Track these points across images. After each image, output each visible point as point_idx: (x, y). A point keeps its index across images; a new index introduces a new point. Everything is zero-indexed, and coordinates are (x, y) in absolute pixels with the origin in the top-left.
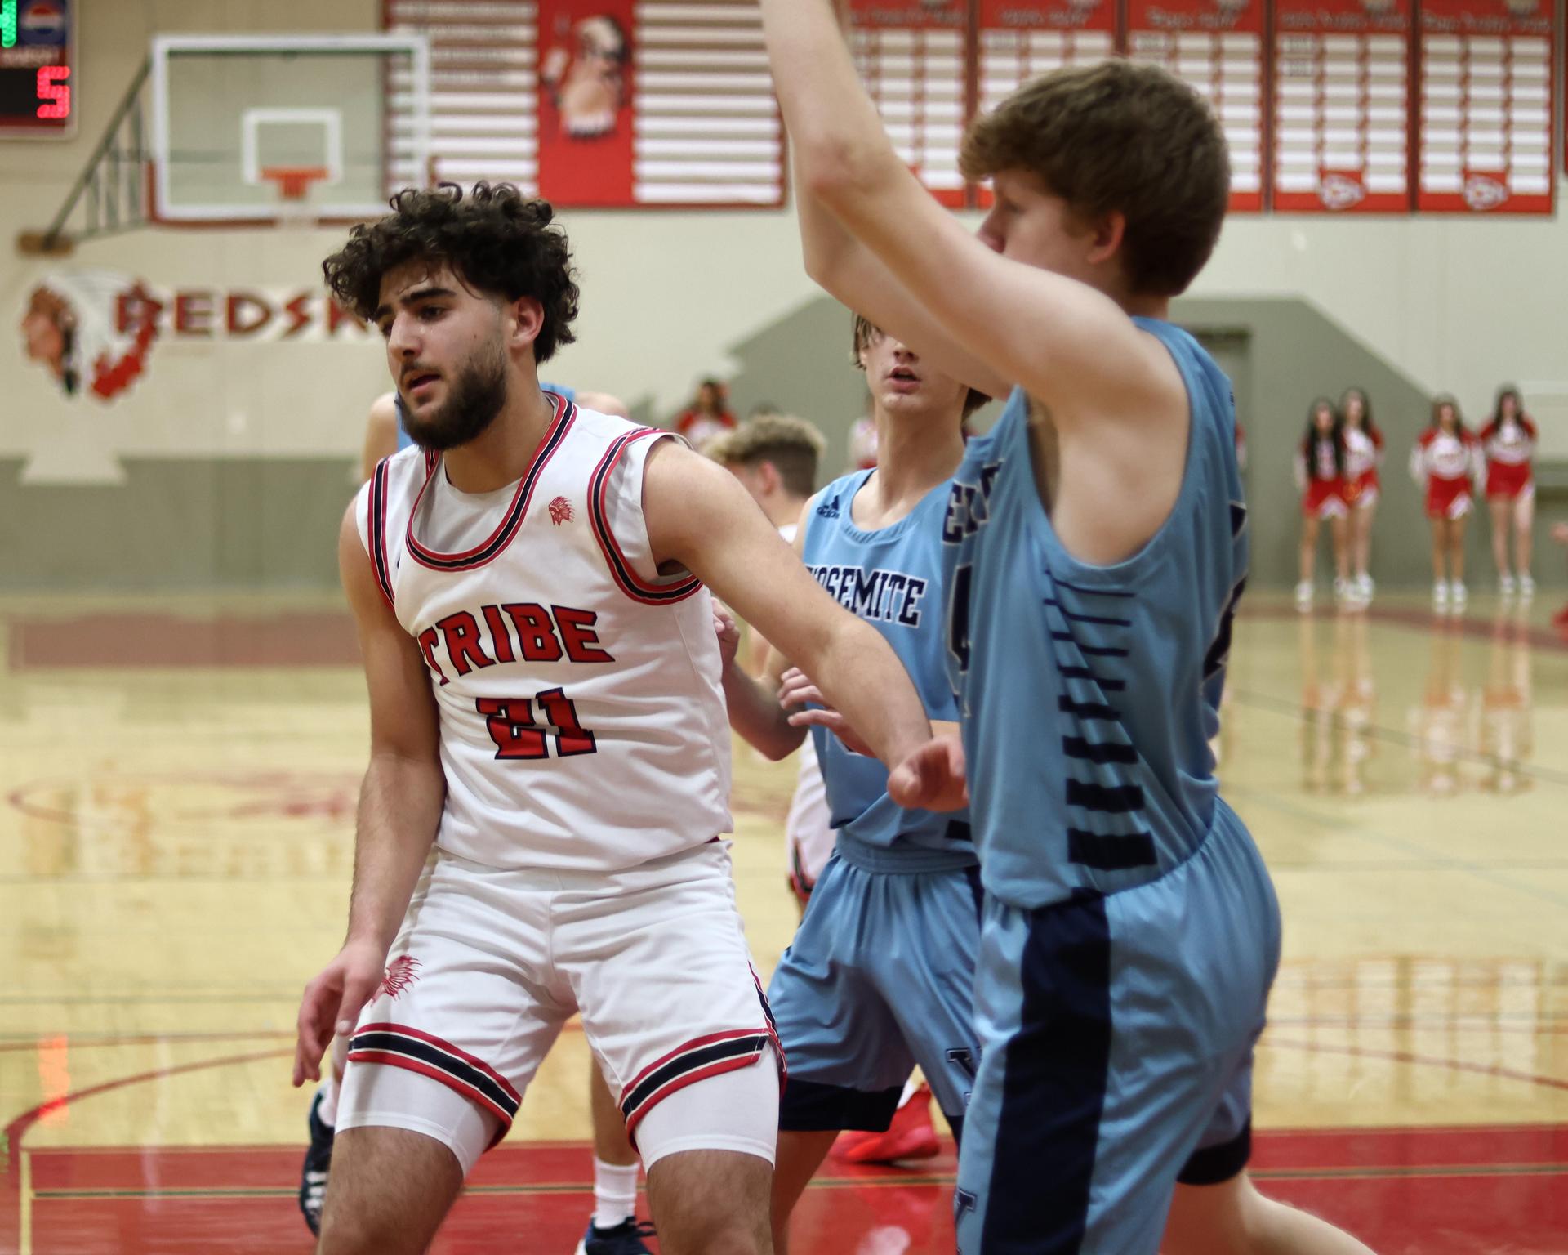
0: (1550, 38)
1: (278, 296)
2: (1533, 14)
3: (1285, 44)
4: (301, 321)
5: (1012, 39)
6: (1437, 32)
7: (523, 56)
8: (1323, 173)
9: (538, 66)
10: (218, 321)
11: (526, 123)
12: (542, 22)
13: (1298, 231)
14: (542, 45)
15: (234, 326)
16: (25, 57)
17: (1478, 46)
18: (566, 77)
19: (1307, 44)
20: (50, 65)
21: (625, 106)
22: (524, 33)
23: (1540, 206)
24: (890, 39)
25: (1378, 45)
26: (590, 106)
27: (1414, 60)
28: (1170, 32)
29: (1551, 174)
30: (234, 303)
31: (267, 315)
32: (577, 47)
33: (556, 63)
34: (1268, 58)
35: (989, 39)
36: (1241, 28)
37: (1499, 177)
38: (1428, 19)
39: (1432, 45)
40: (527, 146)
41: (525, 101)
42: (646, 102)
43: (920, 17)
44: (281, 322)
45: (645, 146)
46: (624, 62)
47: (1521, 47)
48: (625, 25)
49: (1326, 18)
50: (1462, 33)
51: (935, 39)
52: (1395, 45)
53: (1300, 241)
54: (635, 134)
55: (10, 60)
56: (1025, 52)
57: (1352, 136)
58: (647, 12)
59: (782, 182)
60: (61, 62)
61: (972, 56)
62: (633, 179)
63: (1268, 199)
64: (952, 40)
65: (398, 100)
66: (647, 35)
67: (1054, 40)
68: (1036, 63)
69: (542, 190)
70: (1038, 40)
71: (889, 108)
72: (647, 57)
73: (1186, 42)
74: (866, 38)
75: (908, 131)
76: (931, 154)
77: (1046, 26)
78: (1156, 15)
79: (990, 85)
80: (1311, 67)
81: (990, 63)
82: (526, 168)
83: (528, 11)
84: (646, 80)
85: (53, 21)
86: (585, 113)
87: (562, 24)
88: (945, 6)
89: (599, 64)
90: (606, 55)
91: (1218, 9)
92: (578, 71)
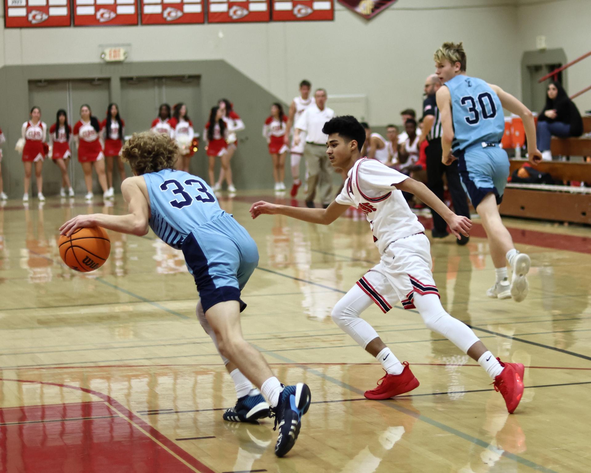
13: (220, 30)
23: (328, 16)
29: (332, 1)
37: (309, 3)
53: (221, 35)
63: (206, 16)
76: (53, 0)
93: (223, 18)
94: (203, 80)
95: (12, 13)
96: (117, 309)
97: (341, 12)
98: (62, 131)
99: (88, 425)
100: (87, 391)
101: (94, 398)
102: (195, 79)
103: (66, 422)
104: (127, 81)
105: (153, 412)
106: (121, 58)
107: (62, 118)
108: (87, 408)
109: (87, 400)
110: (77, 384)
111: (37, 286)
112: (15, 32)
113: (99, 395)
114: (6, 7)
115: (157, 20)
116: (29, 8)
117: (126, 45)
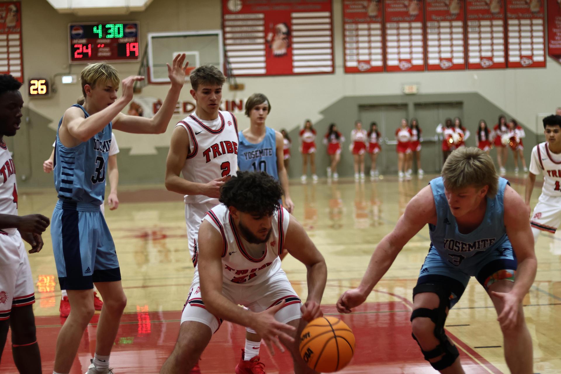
0: (543, 19)
2: (538, 12)
3: (470, 23)
5: (395, 25)
6: (512, 18)
7: (261, 35)
8: (482, 58)
9: (265, 37)
10: (181, 110)
11: (262, 53)
12: (266, 25)
13: (475, 74)
14: (266, 32)
15: (186, 111)
16: (126, 40)
17: (523, 22)
18: (273, 40)
19: (476, 23)
20: (133, 43)
21: (289, 47)
22: (261, 28)
23: (542, 65)
24: (361, 26)
25: (495, 22)
26: (280, 48)
27: (506, 26)
28: (438, 21)
29: (545, 56)
31: (194, 107)
32: (276, 32)
33: (270, 36)
34: (465, 27)
35: (388, 25)
36: (457, 19)
37: (530, 57)
38: (509, 15)
39: (510, 22)
40: (263, 59)
41: (262, 47)
42: (295, 46)
43: (368, 19)
45: (295, 58)
46: (289, 35)
47: (535, 22)
48: (288, 25)
49: (481, 16)
50: (519, 18)
51: (373, 26)
52: (500, 22)
53: (476, 77)
54: (292, 55)
55: (122, 41)
56: (398, 28)
57: (489, 48)
58: (294, 21)
59: (333, 66)
60: (136, 41)
61: (384, 30)
62: (292, 67)
63: (467, 66)
64: (378, 26)
65: (228, 48)
66: (295, 27)
67: (406, 25)
68: (402, 31)
69: (267, 71)
70: (402, 25)
71: (361, 45)
72: (295, 34)
73: (443, 24)
74: (354, 26)
75: (366, 51)
76: (373, 57)
77: (404, 21)
78: (434, 17)
79: (389, 38)
80: (477, 29)
81: (389, 32)
82: (263, 65)
83: (261, 22)
84: (295, 40)
85: (133, 30)
86: (278, 49)
87: (271, 26)
88: (376, 17)
89: (282, 36)
90: (284, 33)
91: (451, 15)
92: (276, 38)
93: (477, 67)
95: (350, 64)
97: (551, 63)
98: (374, 135)
99: (392, 316)
100: (392, 294)
101: (396, 299)
102: (459, 104)
103: (380, 314)
104: (418, 106)
106: (414, 91)
107: (374, 128)
108: (392, 305)
109: (392, 300)
110: (385, 290)
111: (363, 230)
112: (350, 76)
113: (399, 297)
114: (345, 61)
115: (437, 68)
116: (359, 61)
117: (418, 84)
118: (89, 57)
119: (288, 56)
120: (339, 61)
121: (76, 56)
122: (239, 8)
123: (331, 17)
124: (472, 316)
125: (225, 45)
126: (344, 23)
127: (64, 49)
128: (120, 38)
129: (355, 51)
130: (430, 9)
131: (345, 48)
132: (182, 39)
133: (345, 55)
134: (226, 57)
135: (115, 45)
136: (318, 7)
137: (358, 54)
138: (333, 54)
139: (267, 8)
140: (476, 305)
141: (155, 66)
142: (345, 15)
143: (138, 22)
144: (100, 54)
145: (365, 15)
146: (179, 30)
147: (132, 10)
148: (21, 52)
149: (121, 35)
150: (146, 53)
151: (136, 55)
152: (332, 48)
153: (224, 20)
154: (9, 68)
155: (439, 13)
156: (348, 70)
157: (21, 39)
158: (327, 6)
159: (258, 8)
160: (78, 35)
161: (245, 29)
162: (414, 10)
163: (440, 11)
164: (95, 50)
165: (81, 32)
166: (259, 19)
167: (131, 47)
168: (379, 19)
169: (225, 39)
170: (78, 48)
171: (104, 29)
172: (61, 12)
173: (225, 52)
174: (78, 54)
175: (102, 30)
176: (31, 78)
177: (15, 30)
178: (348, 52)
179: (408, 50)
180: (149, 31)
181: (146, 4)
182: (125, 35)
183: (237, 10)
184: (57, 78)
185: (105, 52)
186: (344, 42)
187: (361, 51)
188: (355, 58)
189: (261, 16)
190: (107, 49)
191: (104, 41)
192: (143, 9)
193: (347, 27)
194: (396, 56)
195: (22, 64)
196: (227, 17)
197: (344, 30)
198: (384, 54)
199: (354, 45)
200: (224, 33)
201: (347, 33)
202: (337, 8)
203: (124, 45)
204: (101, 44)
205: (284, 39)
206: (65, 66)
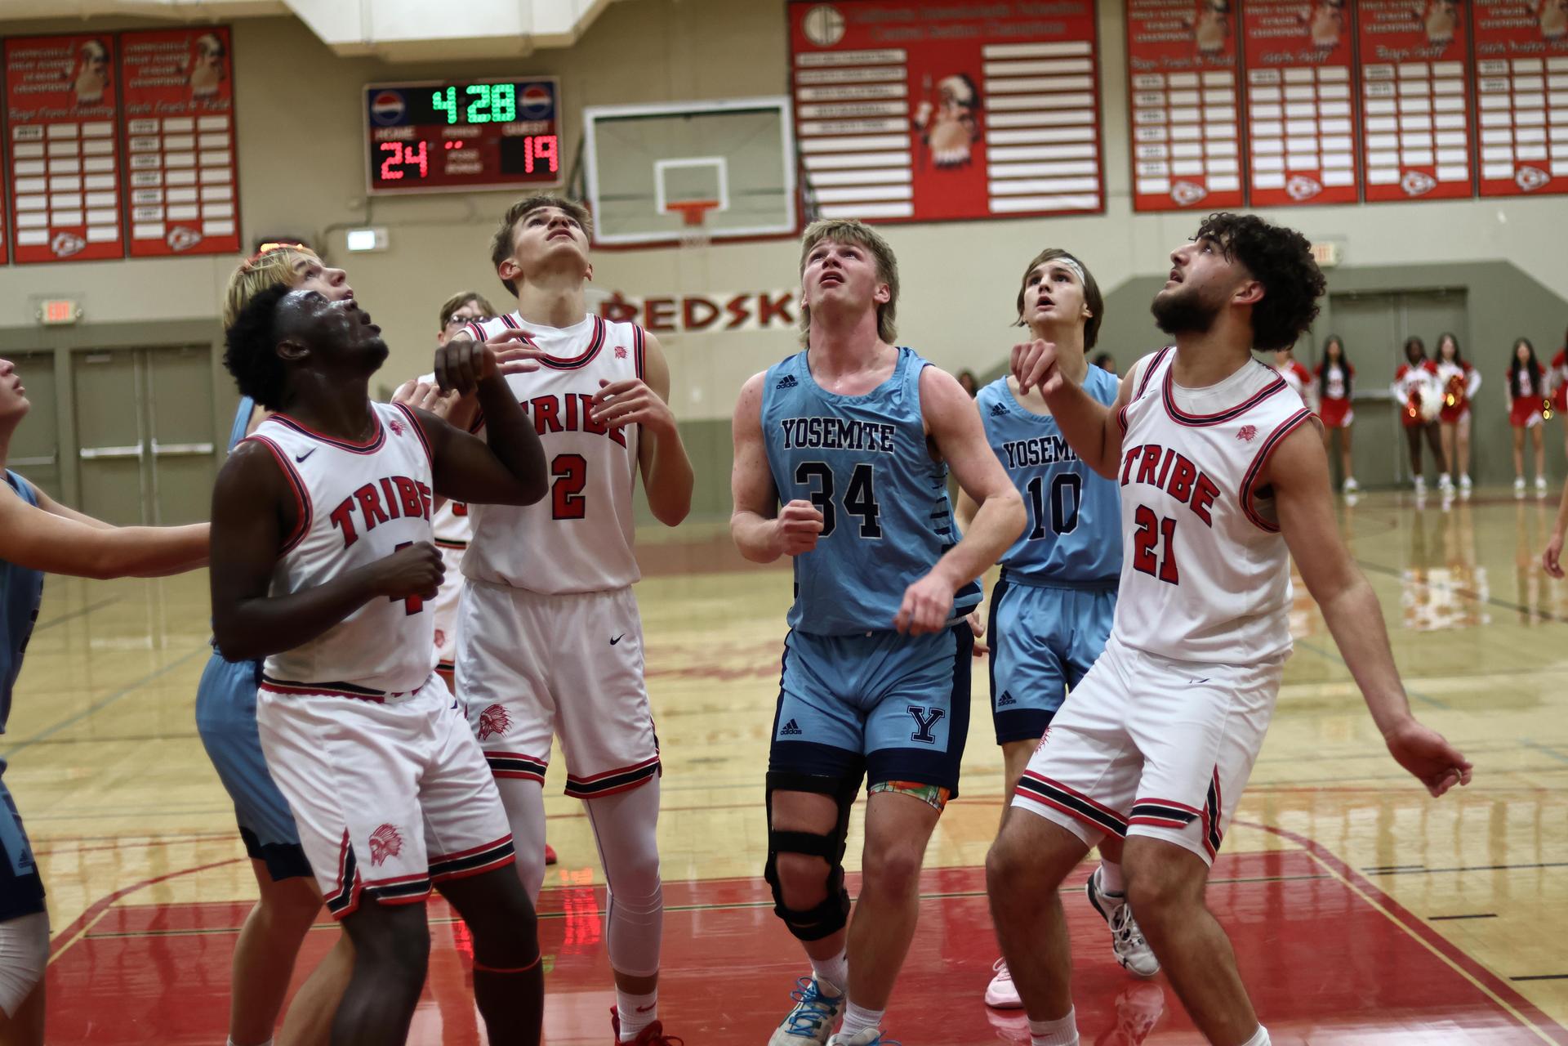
1: (722, 299)
3: (1482, 67)
4: (741, 316)
5: (1272, 75)
7: (900, 107)
8: (1517, 164)
9: (910, 116)
10: (678, 320)
11: (903, 158)
12: (911, 81)
13: (1501, 210)
14: (912, 100)
15: (691, 324)
16: (524, 128)
18: (932, 121)
19: (1501, 67)
20: (541, 135)
21: (978, 141)
22: (899, 90)
24: (1176, 80)
25: (1555, 64)
26: (951, 144)
28: (1395, 64)
30: (690, 305)
31: (715, 312)
32: (940, 99)
33: (924, 111)
34: (1471, 79)
35: (1253, 76)
40: (904, 175)
41: (902, 142)
42: (994, 138)
44: (726, 317)
45: (995, 171)
46: (976, 108)
48: (975, 81)
51: (1211, 78)
53: (1502, 217)
54: (987, 163)
55: (512, 131)
56: (1282, 85)
57: (1540, 135)
58: (991, 69)
59: (1101, 193)
60: (551, 132)
61: (1242, 90)
62: (989, 196)
63: (1476, 187)
64: (1226, 78)
65: (808, 146)
66: (991, 86)
67: (1306, 75)
68: (1291, 93)
69: (916, 209)
70: (1291, 75)
71: (1177, 133)
72: (992, 103)
73: (1406, 70)
74: (1159, 80)
75: (1195, 150)
76: (1213, 166)
77: (1298, 64)
78: (1382, 51)
79: (1256, 112)
80: (1505, 84)
81: (1256, 94)
82: (905, 192)
83: (900, 74)
84: (993, 121)
85: (544, 101)
86: (948, 148)
87: (927, 83)
88: (1219, 53)
89: (956, 111)
90: (961, 104)
91: (1430, 44)
92: (941, 116)
93: (1506, 189)
94: (1472, 296)
95: (1146, 187)
96: (1326, 691)
99: (1276, 890)
100: (1273, 830)
101: (1287, 845)
102: (1456, 295)
104: (1341, 300)
105: (1386, 871)
106: (1331, 260)
108: (1273, 861)
109: (1275, 847)
110: (1255, 819)
112: (1150, 220)
113: (1295, 838)
114: (1134, 177)
115: (1392, 194)
116: (1173, 179)
117: (1341, 239)
118: (423, 176)
119: (976, 166)
120: (1117, 179)
121: (386, 174)
122: (837, 33)
123: (1094, 57)
124: (1500, 889)
125: (798, 137)
126: (1130, 72)
127: (353, 154)
128: (507, 122)
129: (1163, 151)
130: (1370, 28)
131: (1133, 143)
132: (680, 121)
133: (1133, 160)
134: (801, 170)
135: (493, 141)
136: (1059, 28)
137: (1170, 159)
138: (1099, 159)
139: (913, 34)
140: (1510, 859)
141: (603, 198)
142: (1131, 49)
143: (555, 79)
144: (451, 169)
145: (1189, 48)
146: (669, 98)
147: (539, 44)
148: (234, 165)
149: (510, 116)
150: (579, 163)
151: (552, 170)
152: (1098, 142)
153: (794, 69)
154: (200, 212)
155: (1395, 40)
156: (1143, 204)
157: (232, 130)
158: (1084, 27)
159: (889, 35)
160: (390, 115)
161: (853, 92)
162: (1326, 32)
163: (1400, 33)
164: (438, 158)
165: (398, 107)
166: (894, 65)
167: (539, 147)
168: (1229, 60)
169: (797, 120)
170: (392, 153)
171: (463, 100)
172: (341, 53)
173: (800, 156)
174: (392, 168)
175: (457, 101)
176: (261, 236)
177: (214, 106)
178: (1141, 152)
179: (1311, 144)
180: (588, 103)
181: (576, 28)
182: (522, 115)
183: (830, 40)
184: (334, 237)
185: (466, 162)
186: (1132, 125)
187: (1178, 150)
188: (1163, 168)
189: (899, 55)
190: (472, 155)
191: (462, 132)
192: (570, 41)
193: (1138, 82)
194: (1277, 163)
195: (236, 200)
196: (803, 59)
197: (1131, 91)
198: (1245, 157)
199: (1161, 134)
200: (796, 104)
201: (1139, 100)
202: (1111, 28)
203: (519, 140)
204: (454, 140)
205: (962, 118)
206: (355, 203)
